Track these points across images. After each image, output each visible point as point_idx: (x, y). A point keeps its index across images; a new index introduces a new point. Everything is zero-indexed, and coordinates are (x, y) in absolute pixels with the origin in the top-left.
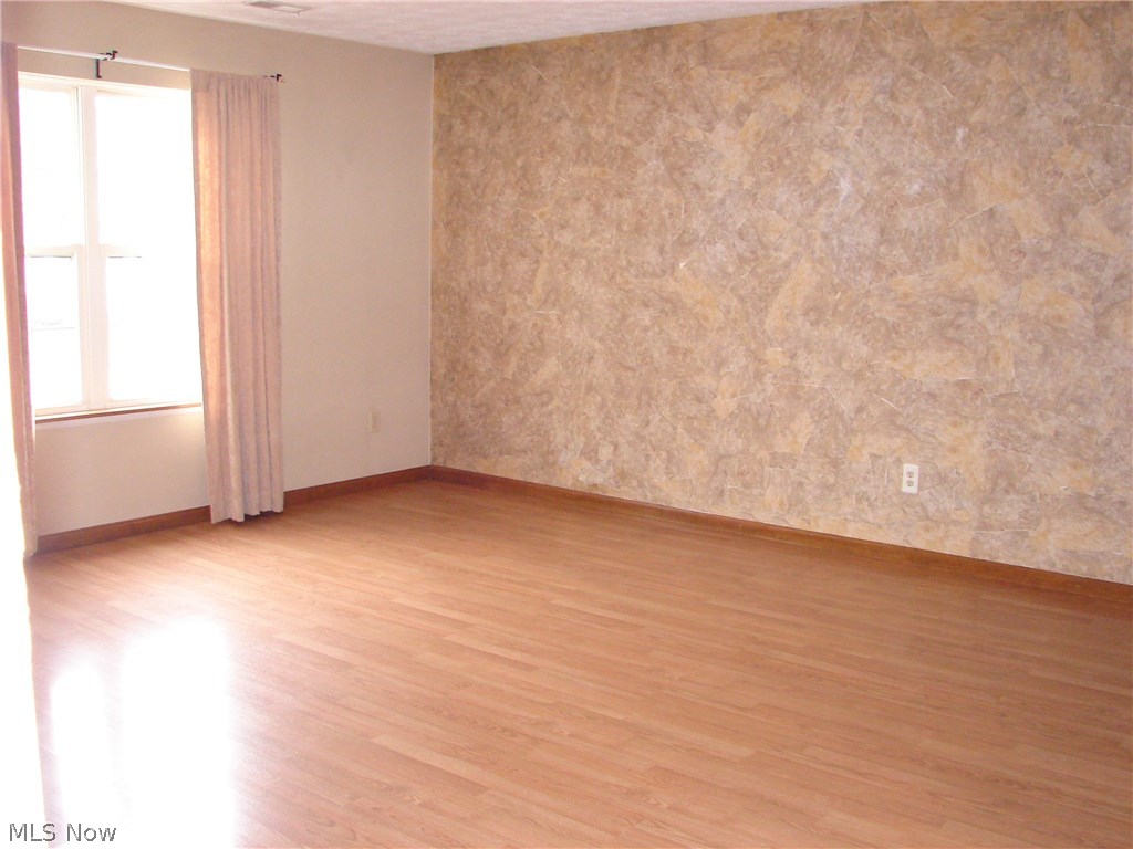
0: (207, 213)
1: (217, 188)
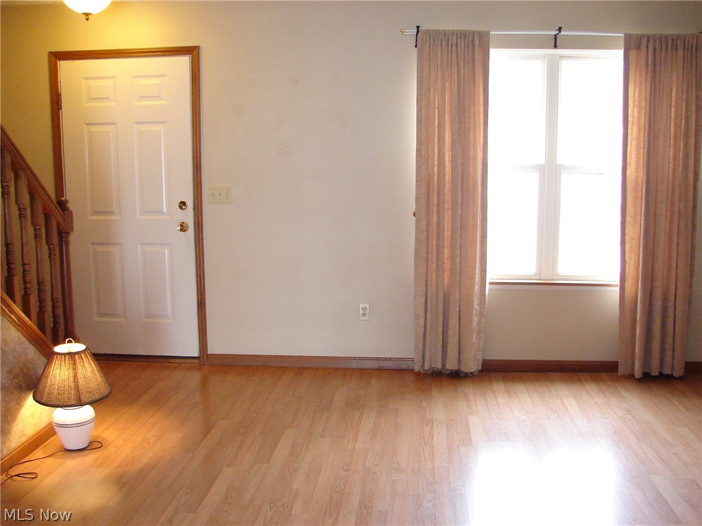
0: (634, 143)
1: (643, 125)
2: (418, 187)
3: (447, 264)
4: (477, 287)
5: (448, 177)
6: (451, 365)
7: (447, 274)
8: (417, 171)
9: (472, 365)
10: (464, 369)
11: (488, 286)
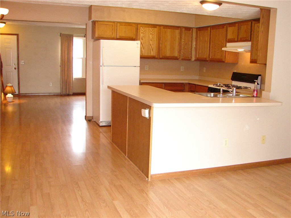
2: (61, 61)
3: (66, 75)
4: (72, 79)
5: (66, 60)
6: (67, 93)
7: (66, 77)
8: (61, 58)
9: (71, 93)
10: (70, 93)
11: (73, 79)
